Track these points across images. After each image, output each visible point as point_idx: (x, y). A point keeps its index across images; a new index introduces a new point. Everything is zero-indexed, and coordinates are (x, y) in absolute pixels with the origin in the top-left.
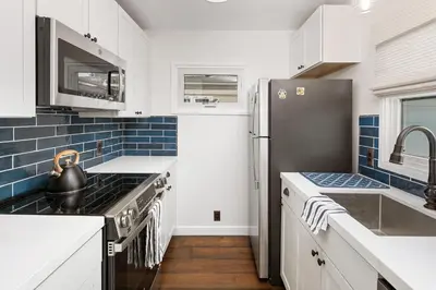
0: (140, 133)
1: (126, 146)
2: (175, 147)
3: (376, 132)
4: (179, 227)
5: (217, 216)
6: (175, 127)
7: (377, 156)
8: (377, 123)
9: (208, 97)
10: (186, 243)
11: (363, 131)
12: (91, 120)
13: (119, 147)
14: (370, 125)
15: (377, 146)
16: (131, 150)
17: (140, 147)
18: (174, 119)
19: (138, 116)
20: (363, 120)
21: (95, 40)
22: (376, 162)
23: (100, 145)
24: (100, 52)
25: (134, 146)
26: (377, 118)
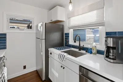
3: (68, 37)
5: (25, 67)
6: (5, 38)
7: (69, 42)
8: (69, 35)
9: (15, 26)
11: (66, 37)
14: (67, 35)
15: (69, 39)
20: (66, 34)
22: (69, 43)
26: (69, 34)
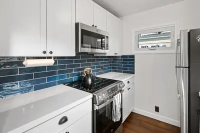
0: (118, 62)
1: (113, 68)
2: (134, 70)
4: (135, 109)
5: (157, 109)
6: (134, 60)
10: (139, 118)
12: (98, 57)
13: (110, 68)
16: (115, 69)
17: (118, 68)
18: (133, 56)
19: (116, 55)
21: (96, 27)
23: (102, 67)
24: (97, 31)
25: (116, 68)
